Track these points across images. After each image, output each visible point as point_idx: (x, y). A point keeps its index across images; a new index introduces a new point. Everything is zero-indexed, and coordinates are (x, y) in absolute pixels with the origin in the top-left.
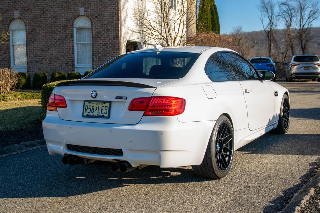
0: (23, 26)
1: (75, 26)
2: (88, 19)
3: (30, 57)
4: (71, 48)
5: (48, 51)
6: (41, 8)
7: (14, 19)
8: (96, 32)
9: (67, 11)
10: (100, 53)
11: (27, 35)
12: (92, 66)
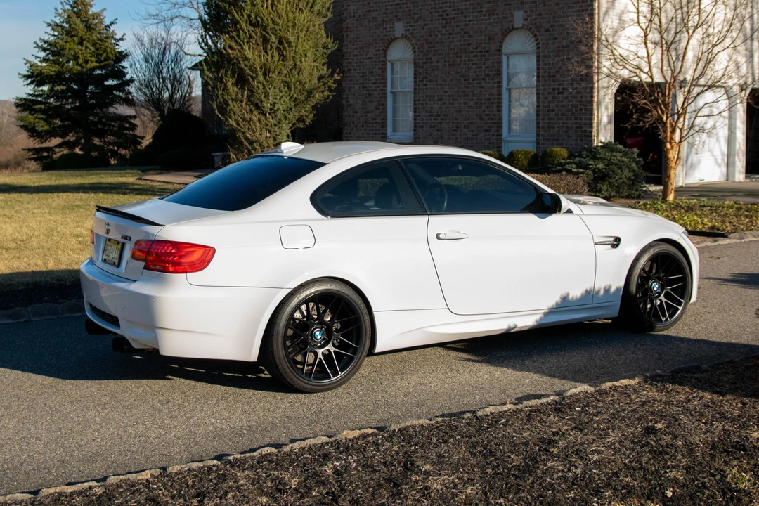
0: (409, 55)
1: (504, 50)
2: (531, 36)
3: (419, 116)
4: (495, 99)
5: (452, 104)
6: (442, 15)
7: (396, 39)
8: (545, 65)
9: (489, 19)
10: (553, 111)
11: (415, 71)
12: (535, 139)
